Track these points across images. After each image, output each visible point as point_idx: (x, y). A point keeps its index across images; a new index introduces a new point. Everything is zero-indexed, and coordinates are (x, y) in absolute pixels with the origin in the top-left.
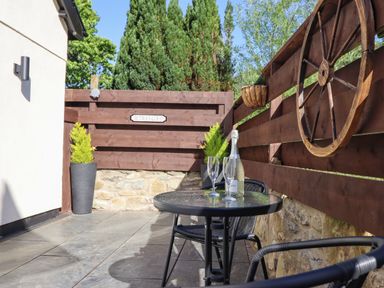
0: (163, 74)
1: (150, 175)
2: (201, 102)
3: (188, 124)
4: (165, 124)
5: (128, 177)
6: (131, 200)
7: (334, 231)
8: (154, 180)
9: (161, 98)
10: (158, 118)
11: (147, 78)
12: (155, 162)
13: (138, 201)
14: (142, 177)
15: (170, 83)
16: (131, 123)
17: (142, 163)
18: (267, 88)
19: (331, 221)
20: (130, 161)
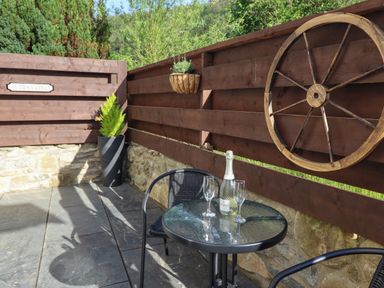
0: (34, 31)
1: (38, 150)
2: (92, 71)
3: (79, 94)
4: (52, 94)
5: (10, 154)
6: (16, 180)
7: (314, 228)
8: (43, 155)
9: (45, 64)
10: (42, 87)
11: (12, 34)
12: (42, 136)
13: (25, 179)
14: (29, 153)
15: (43, 43)
16: (8, 93)
17: (27, 138)
18: (201, 78)
19: (308, 219)
20: (11, 136)
